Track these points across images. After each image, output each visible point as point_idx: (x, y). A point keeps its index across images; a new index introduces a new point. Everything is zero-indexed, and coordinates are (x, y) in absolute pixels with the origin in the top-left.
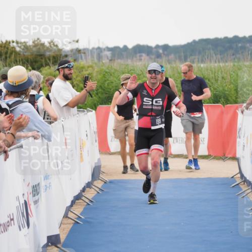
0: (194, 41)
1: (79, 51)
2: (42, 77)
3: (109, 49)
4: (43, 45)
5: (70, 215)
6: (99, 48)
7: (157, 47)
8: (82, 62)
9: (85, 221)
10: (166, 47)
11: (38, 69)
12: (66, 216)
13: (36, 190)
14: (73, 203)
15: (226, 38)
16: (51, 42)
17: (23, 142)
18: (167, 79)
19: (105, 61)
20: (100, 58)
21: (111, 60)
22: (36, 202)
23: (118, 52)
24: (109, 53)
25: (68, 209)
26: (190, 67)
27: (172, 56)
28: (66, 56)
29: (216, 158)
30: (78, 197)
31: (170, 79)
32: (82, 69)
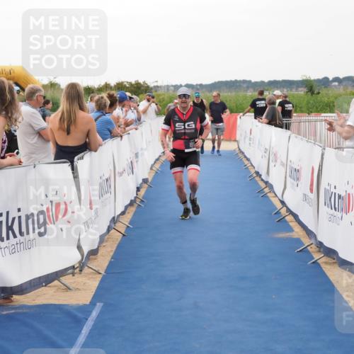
0: (215, 83)
1: (158, 87)
2: (138, 99)
3: (172, 86)
4: (140, 84)
5: (154, 168)
6: (168, 86)
7: (197, 85)
8: (159, 92)
9: (161, 172)
10: (201, 85)
11: (138, 95)
12: (151, 169)
13: (137, 155)
14: (155, 162)
15: (231, 81)
16: (144, 82)
17: (130, 132)
18: (202, 100)
19: (171, 92)
20: (168, 90)
21: (174, 91)
22: (137, 162)
23: (177, 87)
24: (172, 88)
25: (152, 166)
26: (219, 95)
27: (204, 90)
28: (152, 89)
29: (227, 140)
30: (157, 160)
31: (204, 100)
32: (159, 95)
